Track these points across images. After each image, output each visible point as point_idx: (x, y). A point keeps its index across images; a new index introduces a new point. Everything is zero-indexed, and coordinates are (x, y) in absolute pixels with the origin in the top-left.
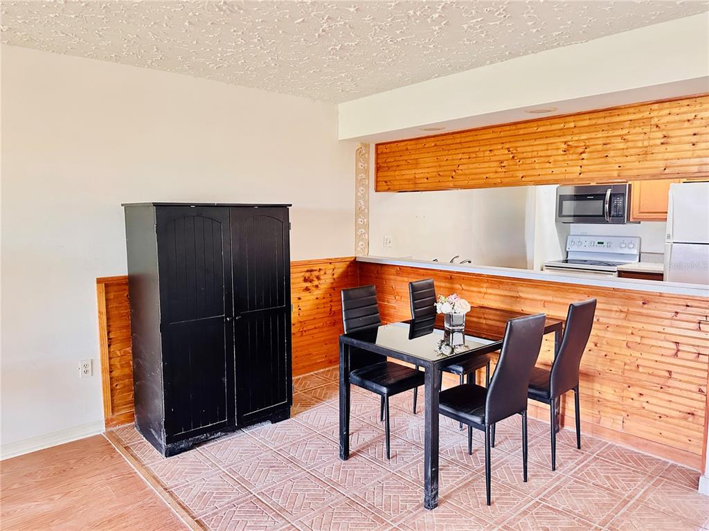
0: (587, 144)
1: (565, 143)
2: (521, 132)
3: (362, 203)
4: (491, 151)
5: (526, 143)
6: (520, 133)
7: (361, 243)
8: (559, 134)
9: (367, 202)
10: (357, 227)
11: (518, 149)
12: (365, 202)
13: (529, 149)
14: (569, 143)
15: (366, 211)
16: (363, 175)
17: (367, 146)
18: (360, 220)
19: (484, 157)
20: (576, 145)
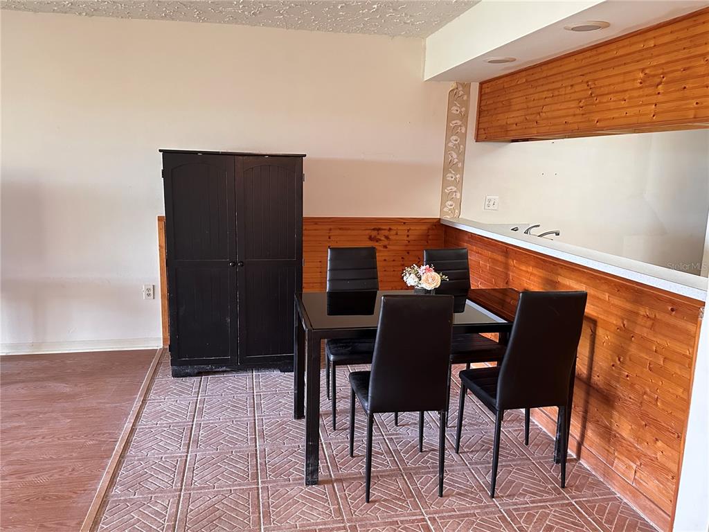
0: (665, 71)
1: (643, 70)
2: (602, 58)
3: (455, 156)
4: (572, 86)
5: (604, 74)
6: (600, 60)
7: (449, 203)
8: (638, 59)
9: (462, 155)
10: (445, 184)
11: (596, 82)
12: (458, 154)
13: (607, 82)
14: (647, 71)
15: (460, 165)
16: (458, 121)
17: (466, 86)
18: (450, 175)
19: (565, 94)
20: (653, 73)
